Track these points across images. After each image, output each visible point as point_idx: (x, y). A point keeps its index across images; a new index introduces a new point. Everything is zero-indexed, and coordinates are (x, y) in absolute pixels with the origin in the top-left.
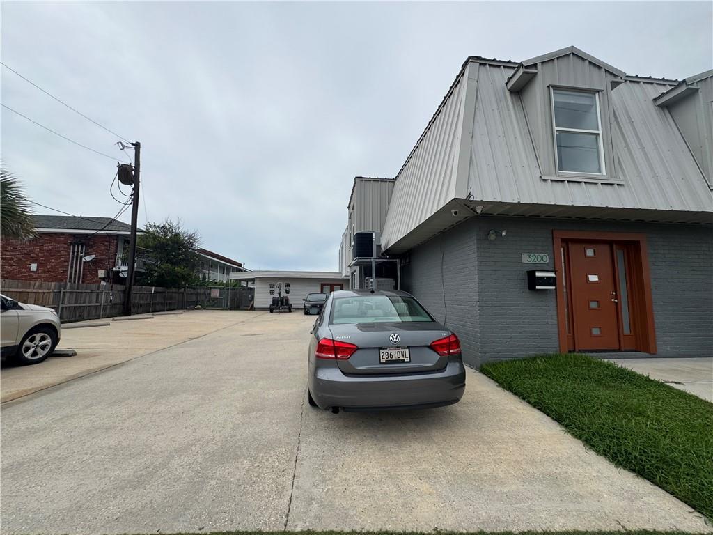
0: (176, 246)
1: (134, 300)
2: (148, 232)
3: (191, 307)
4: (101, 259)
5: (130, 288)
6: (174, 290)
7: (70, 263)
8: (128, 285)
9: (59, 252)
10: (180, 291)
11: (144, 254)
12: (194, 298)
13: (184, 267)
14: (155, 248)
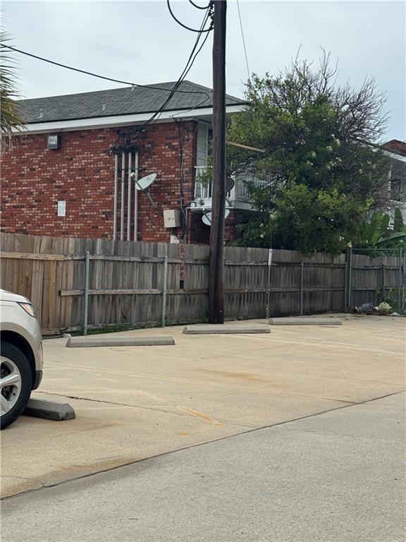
0: (319, 133)
1: (230, 282)
2: (253, 103)
3: (366, 305)
4: (168, 184)
5: (219, 252)
6: (321, 258)
7: (115, 196)
8: (213, 246)
9: (98, 171)
10: (336, 261)
11: (248, 162)
12: (372, 282)
13: (341, 192)
14: (270, 144)
